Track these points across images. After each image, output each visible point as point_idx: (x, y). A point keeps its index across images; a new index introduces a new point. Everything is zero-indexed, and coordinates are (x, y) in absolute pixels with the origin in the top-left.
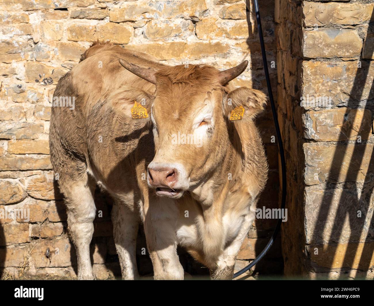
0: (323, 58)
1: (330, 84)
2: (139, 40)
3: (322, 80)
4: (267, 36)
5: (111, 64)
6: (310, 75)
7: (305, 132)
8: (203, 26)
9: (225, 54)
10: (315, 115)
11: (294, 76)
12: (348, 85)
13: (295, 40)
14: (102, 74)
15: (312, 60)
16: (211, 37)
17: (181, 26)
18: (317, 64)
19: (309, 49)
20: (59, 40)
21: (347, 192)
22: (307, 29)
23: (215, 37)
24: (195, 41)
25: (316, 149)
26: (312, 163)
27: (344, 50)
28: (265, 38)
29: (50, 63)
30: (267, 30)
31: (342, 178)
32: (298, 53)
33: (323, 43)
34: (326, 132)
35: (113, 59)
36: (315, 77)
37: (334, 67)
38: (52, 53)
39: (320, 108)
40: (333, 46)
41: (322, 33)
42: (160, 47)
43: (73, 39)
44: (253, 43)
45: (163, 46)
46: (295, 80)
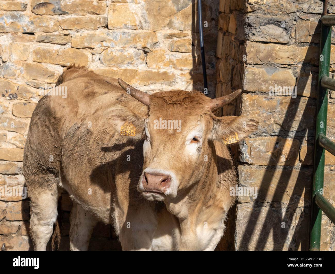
0: (261, 92)
1: (265, 115)
2: (96, 65)
3: (258, 112)
4: (209, 69)
5: (86, 90)
6: (249, 107)
7: (240, 156)
8: (153, 56)
9: (171, 82)
10: (250, 141)
11: (232, 106)
12: (280, 117)
13: (236, 74)
14: (78, 100)
15: (251, 93)
16: (160, 66)
17: (134, 55)
18: (255, 97)
19: (249, 84)
20: (25, 61)
21: (274, 211)
22: (249, 66)
23: (163, 67)
24: (145, 69)
25: (249, 171)
26: (245, 183)
28: (207, 70)
29: (16, 80)
30: (209, 64)
31: (269, 198)
32: (238, 86)
33: (262, 79)
34: (259, 157)
35: (88, 86)
36: (252, 108)
37: (269, 100)
38: (18, 71)
39: (255, 136)
40: (270, 82)
41: (261, 70)
42: (114, 72)
43: (37, 61)
44: (196, 74)
45: (117, 71)
46: (234, 109)
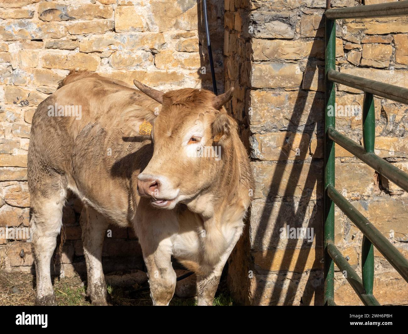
0: (269, 88)
1: (274, 110)
2: (105, 68)
3: (267, 108)
4: (217, 67)
5: (95, 89)
6: (257, 103)
7: (251, 152)
8: (161, 57)
9: (180, 82)
10: (260, 138)
11: (241, 103)
12: (288, 112)
13: (243, 71)
14: (87, 97)
15: (259, 90)
16: (168, 67)
17: (142, 57)
18: (263, 93)
19: (257, 80)
20: (35, 67)
21: (287, 205)
22: (255, 63)
23: (172, 67)
24: (154, 70)
25: (261, 167)
26: (257, 179)
27: (287, 82)
28: (215, 69)
29: (27, 87)
30: (217, 62)
31: (281, 192)
32: (246, 83)
33: (269, 75)
34: (270, 153)
35: (97, 85)
36: (261, 104)
37: (277, 96)
38: (28, 78)
39: (265, 132)
40: (277, 78)
41: (268, 66)
42: (123, 75)
43: (47, 67)
45: (126, 74)
46: (243, 106)
